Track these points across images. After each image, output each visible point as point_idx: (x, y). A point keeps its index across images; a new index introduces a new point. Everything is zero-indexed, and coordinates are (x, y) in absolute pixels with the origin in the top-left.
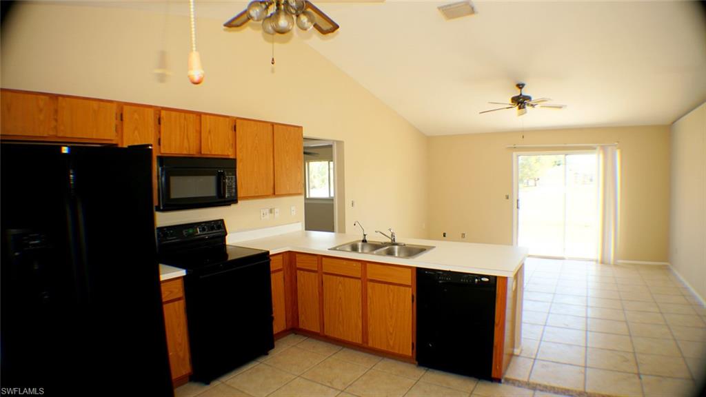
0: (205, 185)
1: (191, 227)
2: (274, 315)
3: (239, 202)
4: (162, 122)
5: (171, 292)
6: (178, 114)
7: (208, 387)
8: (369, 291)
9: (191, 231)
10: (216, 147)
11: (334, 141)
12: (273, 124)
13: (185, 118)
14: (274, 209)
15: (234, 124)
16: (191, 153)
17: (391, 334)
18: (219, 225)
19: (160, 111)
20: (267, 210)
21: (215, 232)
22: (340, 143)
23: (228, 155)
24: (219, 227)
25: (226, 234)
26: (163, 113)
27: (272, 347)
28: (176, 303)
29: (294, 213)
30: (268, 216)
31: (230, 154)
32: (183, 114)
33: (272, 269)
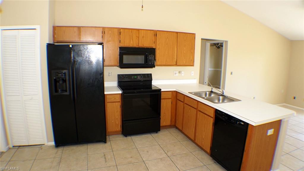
0: (140, 59)
1: (136, 76)
2: (161, 117)
3: (156, 67)
4: (121, 33)
5: (115, 99)
6: (128, 30)
7: (125, 138)
8: (198, 116)
9: (136, 77)
10: (146, 43)
11: (224, 41)
12: (177, 33)
13: (131, 32)
14: (181, 71)
15: (155, 33)
16: (134, 46)
17: (203, 139)
18: (150, 76)
19: (120, 29)
20: (178, 72)
21: (147, 79)
22: (226, 42)
23: (152, 47)
24: (148, 77)
25: (152, 80)
26: (122, 30)
27: (160, 130)
28: (117, 103)
29: (193, 75)
30: (178, 74)
31: (153, 46)
32: (131, 30)
33: (162, 98)
